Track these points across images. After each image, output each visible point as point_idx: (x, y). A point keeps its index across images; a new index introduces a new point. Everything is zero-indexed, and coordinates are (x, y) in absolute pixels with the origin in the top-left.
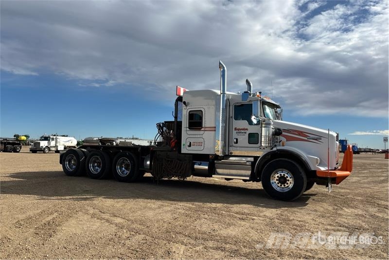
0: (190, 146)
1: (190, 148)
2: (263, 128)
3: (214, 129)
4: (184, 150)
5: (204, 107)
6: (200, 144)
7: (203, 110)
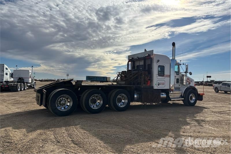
0: (159, 85)
1: (158, 86)
2: (184, 77)
3: (170, 76)
4: (156, 87)
5: (165, 64)
6: (163, 84)
7: (164, 65)
